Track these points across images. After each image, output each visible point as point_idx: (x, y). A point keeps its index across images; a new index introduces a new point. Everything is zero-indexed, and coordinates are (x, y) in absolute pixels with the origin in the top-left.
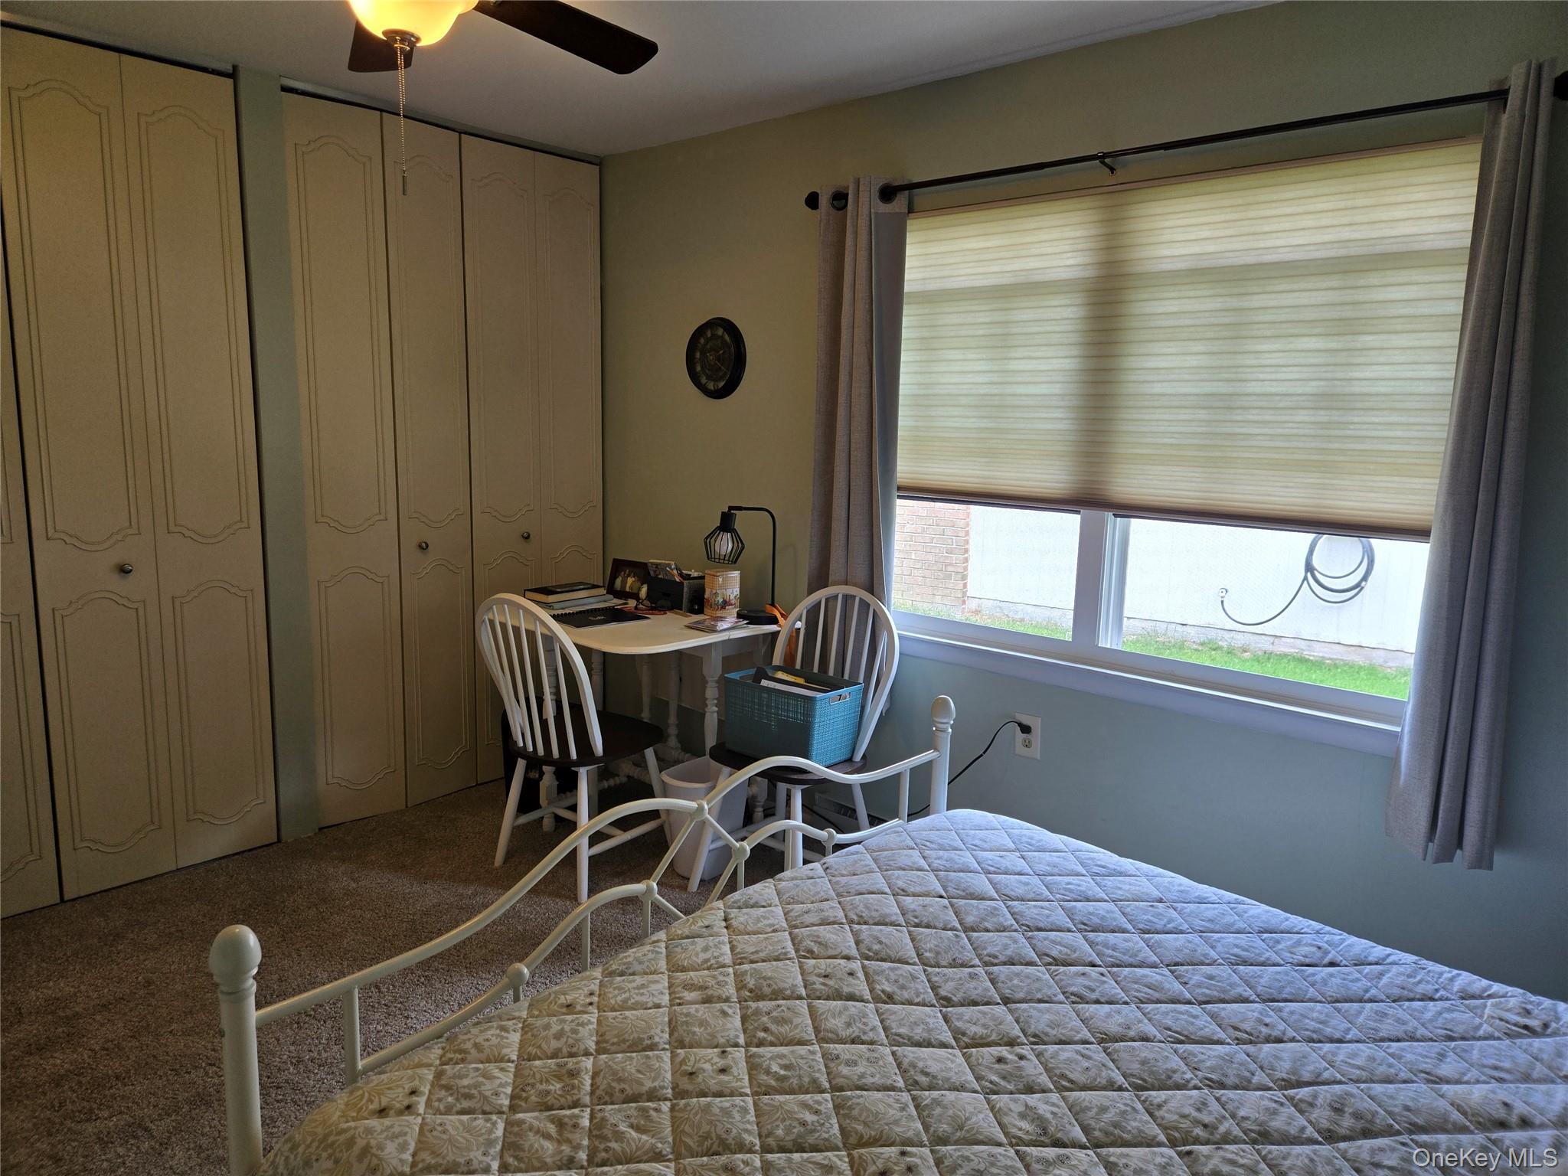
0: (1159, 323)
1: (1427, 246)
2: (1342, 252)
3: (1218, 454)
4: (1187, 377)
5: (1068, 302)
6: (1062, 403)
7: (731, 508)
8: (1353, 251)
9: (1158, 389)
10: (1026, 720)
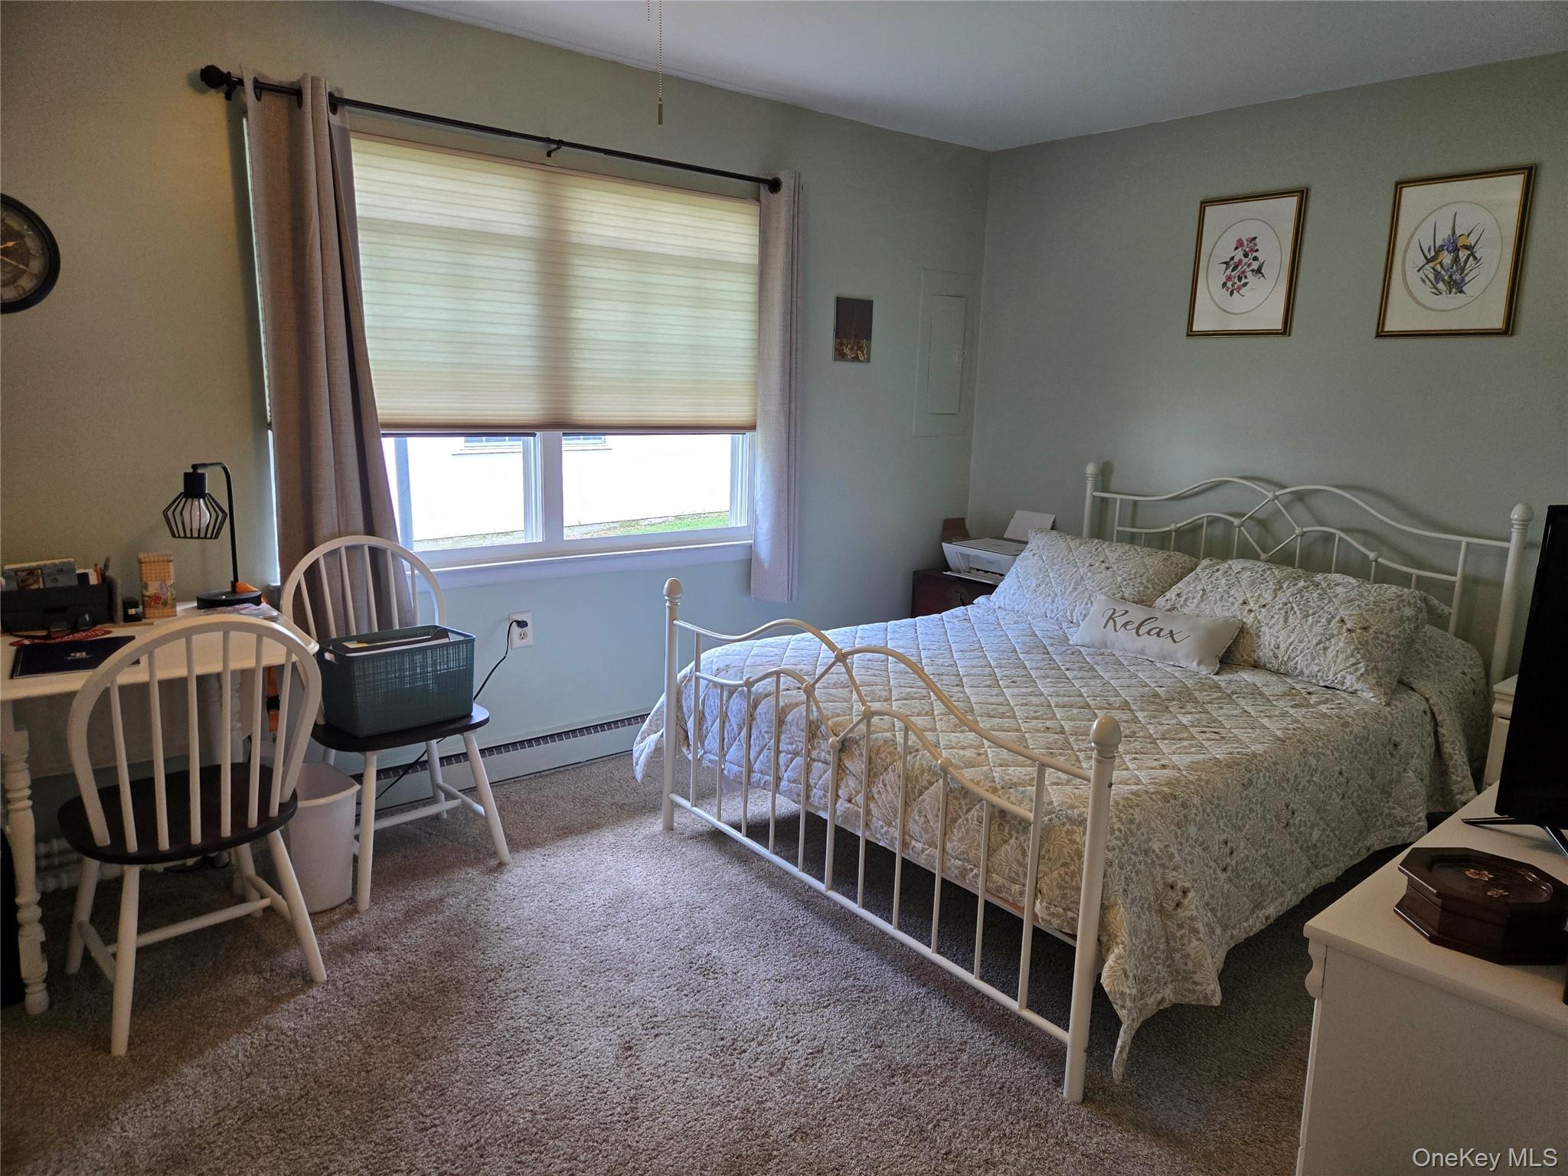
0: (599, 286)
1: (731, 259)
2: (696, 255)
3: (643, 384)
4: (620, 328)
5: (523, 256)
6: (529, 343)
7: (195, 467)
8: (704, 256)
9: (601, 336)
10: (520, 618)
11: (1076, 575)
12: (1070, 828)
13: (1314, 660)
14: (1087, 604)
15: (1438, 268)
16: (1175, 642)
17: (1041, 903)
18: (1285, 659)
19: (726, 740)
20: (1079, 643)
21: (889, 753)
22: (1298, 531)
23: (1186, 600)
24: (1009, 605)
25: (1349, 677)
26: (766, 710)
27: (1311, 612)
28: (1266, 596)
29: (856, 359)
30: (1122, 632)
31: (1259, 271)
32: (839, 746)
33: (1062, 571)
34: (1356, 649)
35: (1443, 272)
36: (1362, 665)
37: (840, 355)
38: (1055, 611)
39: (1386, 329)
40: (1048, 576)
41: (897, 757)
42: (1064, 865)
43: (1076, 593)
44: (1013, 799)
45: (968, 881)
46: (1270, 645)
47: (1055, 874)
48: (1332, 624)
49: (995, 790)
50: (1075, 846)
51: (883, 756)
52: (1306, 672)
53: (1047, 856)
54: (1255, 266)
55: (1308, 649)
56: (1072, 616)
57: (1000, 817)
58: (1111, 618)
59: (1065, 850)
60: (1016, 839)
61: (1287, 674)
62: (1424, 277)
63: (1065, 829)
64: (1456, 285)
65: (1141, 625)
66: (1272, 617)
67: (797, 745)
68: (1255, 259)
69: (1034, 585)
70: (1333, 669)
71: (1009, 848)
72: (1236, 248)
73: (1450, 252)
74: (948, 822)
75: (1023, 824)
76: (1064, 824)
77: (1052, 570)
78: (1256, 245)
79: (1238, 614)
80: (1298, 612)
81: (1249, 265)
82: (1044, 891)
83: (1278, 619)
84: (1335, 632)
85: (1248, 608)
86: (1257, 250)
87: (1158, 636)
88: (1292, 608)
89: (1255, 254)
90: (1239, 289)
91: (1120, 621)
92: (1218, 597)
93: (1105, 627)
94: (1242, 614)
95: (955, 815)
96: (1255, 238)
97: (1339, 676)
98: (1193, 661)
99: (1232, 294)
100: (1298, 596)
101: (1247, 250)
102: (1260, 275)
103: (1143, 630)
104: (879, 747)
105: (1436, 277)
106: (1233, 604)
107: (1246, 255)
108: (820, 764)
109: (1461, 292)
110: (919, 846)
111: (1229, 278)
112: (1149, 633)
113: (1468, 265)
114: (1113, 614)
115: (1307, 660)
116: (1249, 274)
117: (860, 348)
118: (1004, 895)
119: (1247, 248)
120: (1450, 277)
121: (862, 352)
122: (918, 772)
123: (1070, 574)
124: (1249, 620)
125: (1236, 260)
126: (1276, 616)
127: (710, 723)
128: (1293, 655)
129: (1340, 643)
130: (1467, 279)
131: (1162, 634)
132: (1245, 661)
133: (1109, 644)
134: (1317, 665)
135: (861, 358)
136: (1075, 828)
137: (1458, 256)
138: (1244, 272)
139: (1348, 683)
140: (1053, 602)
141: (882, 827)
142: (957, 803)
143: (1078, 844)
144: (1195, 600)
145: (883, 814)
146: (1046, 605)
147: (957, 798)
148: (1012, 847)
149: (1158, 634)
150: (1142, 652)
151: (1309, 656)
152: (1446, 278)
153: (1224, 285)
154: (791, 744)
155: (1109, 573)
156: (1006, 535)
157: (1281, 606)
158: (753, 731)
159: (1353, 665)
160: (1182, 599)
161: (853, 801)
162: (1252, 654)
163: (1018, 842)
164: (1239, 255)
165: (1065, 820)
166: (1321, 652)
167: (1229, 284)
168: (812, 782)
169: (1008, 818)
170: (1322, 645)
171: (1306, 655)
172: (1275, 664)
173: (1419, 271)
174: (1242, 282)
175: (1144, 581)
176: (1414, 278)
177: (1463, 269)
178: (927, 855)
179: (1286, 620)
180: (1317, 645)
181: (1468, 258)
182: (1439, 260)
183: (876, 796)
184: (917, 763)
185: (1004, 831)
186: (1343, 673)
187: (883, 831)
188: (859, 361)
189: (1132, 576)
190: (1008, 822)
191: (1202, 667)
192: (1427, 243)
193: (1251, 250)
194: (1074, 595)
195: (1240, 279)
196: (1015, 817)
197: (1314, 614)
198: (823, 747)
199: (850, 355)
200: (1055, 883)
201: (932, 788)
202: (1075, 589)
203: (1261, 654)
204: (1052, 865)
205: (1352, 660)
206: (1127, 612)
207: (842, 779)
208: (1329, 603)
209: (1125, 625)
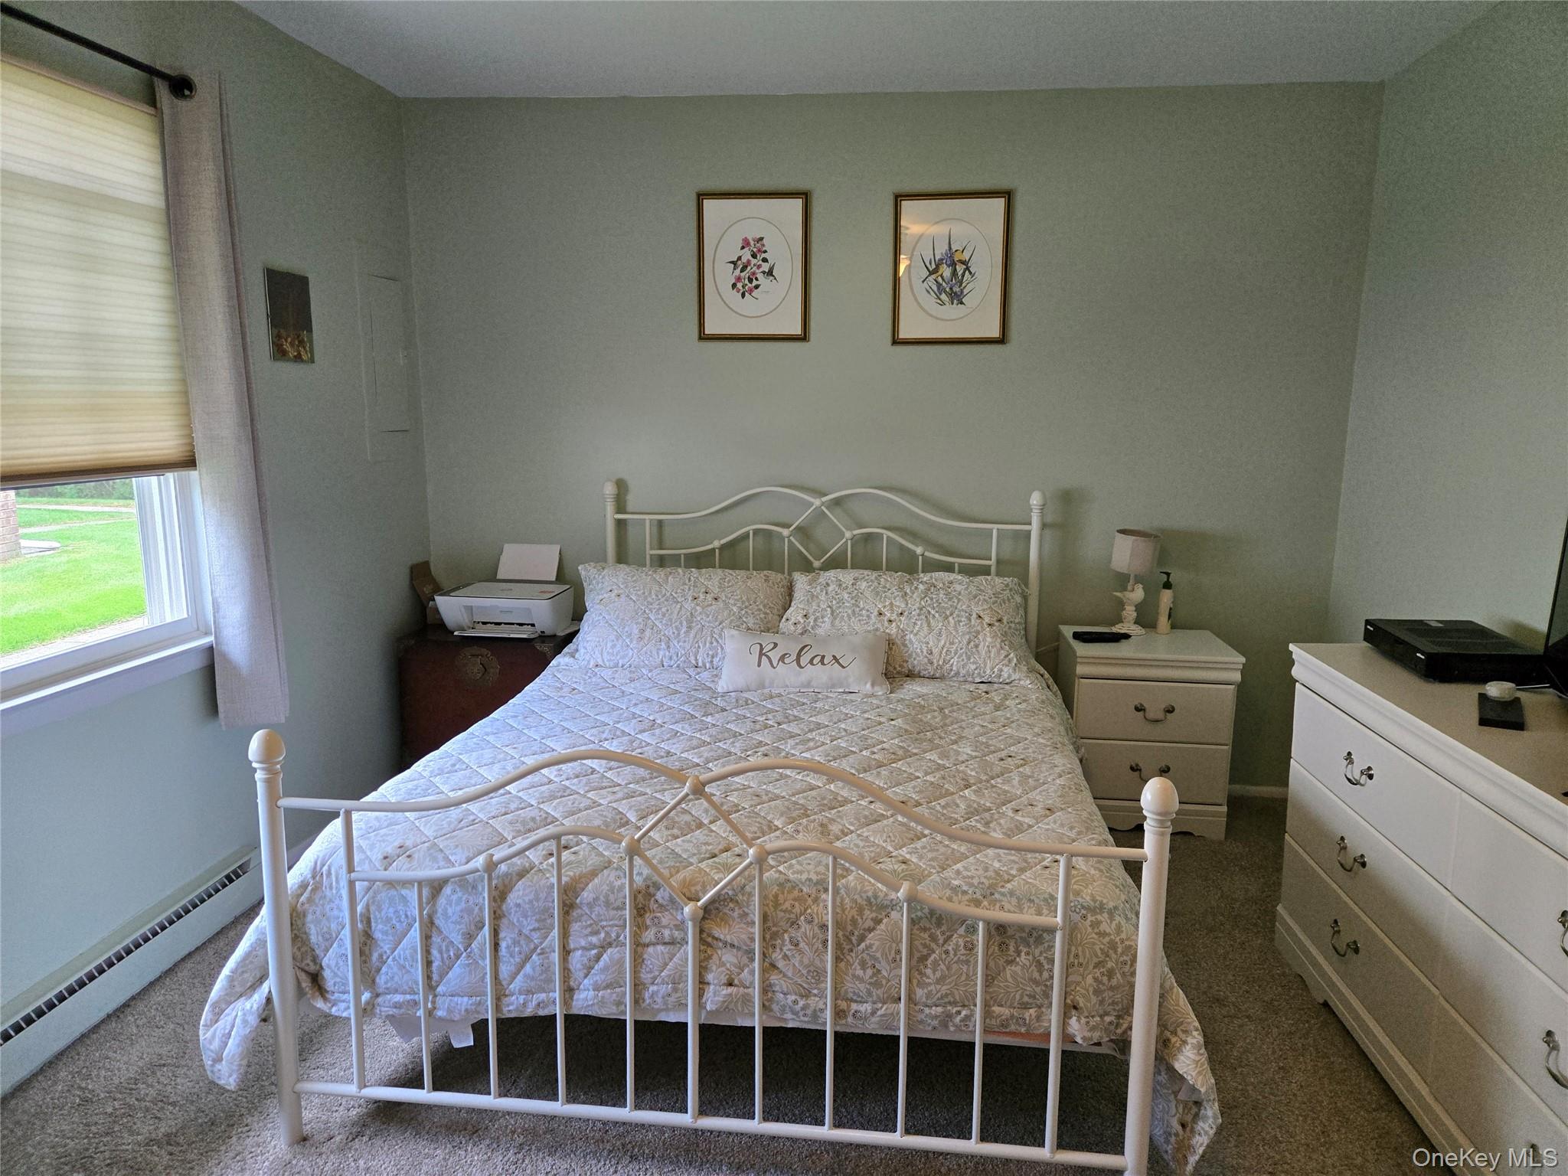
11: (683, 612)
12: (1093, 919)
13: (969, 659)
14: (711, 643)
15: (940, 279)
16: (843, 667)
17: (1079, 1020)
18: (941, 663)
19: (435, 965)
20: (731, 689)
21: (795, 900)
22: (848, 535)
23: (815, 620)
24: (610, 660)
25: (1005, 669)
26: (532, 897)
27: (948, 613)
28: (898, 603)
29: (298, 358)
30: (781, 667)
31: (770, 273)
32: (701, 913)
33: (664, 610)
34: (1002, 641)
35: (944, 284)
36: (1012, 655)
37: (279, 353)
38: (675, 658)
39: (900, 337)
40: (649, 618)
41: (810, 901)
42: (1096, 966)
43: (693, 632)
44: (1007, 906)
45: (952, 1029)
46: (922, 652)
47: (1089, 980)
48: (973, 621)
49: (977, 903)
50: (1107, 939)
51: (787, 905)
52: (963, 672)
53: (1076, 961)
54: (766, 267)
55: (961, 649)
56: (696, 660)
57: (1000, 934)
58: (761, 654)
59: (1097, 948)
60: (1028, 954)
61: (942, 678)
62: (928, 288)
63: (1088, 923)
64: (957, 297)
65: (799, 656)
66: (915, 624)
67: (607, 934)
68: (765, 260)
69: (636, 631)
70: (989, 665)
71: (1018, 969)
72: (743, 248)
73: (949, 266)
74: (914, 962)
75: (1035, 934)
76: (1084, 917)
77: (650, 610)
78: (763, 245)
79: (879, 626)
80: (937, 615)
81: (759, 267)
82: (1081, 1005)
83: (921, 624)
84: (979, 628)
85: (886, 619)
86: (765, 252)
87: (823, 664)
88: (929, 612)
89: (763, 255)
90: (751, 291)
91: (775, 656)
92: (850, 612)
93: (759, 665)
94: (883, 625)
95: (925, 951)
96: (761, 239)
97: (996, 670)
98: (866, 683)
99: (743, 295)
100: (927, 598)
101: (755, 250)
102: (772, 278)
103: (804, 660)
104: (776, 896)
105: (938, 289)
106: (869, 617)
107: (754, 256)
108: (660, 948)
109: (962, 303)
110: (865, 1008)
111: (739, 279)
112: (811, 662)
113: (965, 279)
114: (762, 649)
115: (963, 660)
116: (760, 276)
117: (301, 342)
118: (1013, 1028)
119: (757, 248)
120: (951, 289)
121: (304, 348)
122: (854, 912)
123: (676, 612)
124: (893, 630)
125: (744, 260)
126: (919, 623)
127: (386, 948)
128: (948, 658)
129: (987, 638)
130: (965, 291)
131: (826, 662)
132: (898, 673)
133: (767, 683)
134: (974, 663)
135: (304, 357)
136: (1099, 917)
137: (955, 269)
138: (754, 274)
139: (1005, 675)
140: (669, 647)
141: (795, 1002)
142: (926, 936)
143: (1110, 934)
144: (826, 619)
145: (795, 983)
146: (661, 653)
147: (925, 929)
148: (1023, 967)
149: (822, 662)
150: (808, 684)
151: (964, 656)
152: (948, 290)
153: (734, 286)
154: (597, 933)
155: (721, 604)
156: (499, 577)
157: (918, 611)
158: (502, 935)
159: (1006, 656)
160: (811, 620)
161: (736, 982)
162: (905, 664)
163: (1031, 957)
164: (746, 255)
165: (1083, 912)
166: (974, 650)
167: (739, 285)
168: (645, 976)
169: (1010, 932)
170: (972, 643)
171: (961, 655)
172: (931, 670)
173: (923, 282)
174: (754, 284)
175: (761, 607)
176: (920, 288)
177: (961, 283)
178: (882, 1016)
179: (929, 625)
180: (969, 643)
181: (964, 272)
182: (940, 273)
183: (780, 964)
184: (847, 900)
185: (1008, 949)
186: (1000, 666)
187: (798, 1008)
188: (302, 361)
189: (747, 604)
190: (1012, 937)
191: (877, 688)
192: (928, 256)
193: (759, 251)
194: (692, 635)
195: (750, 281)
196: (1021, 928)
197: (951, 614)
198: (664, 921)
199: (292, 353)
200: (1091, 990)
201: (882, 926)
202: (690, 628)
203: (916, 662)
204: (1084, 970)
205: (1003, 653)
206: (776, 645)
207: (710, 957)
208: (958, 602)
209: (782, 659)
